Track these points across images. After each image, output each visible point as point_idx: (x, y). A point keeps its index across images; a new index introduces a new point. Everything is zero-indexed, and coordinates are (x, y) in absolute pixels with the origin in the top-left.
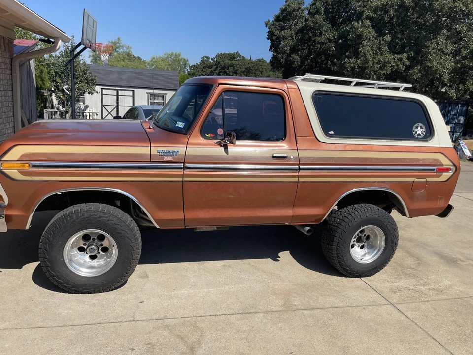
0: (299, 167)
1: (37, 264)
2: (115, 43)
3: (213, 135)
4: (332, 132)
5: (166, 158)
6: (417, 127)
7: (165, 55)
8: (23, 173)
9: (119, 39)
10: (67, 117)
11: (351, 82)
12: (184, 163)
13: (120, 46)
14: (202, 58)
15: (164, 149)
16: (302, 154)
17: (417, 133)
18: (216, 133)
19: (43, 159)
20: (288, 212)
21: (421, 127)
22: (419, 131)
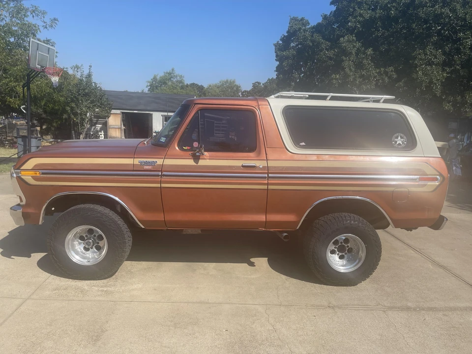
0: (268, 175)
1: (43, 254)
2: (170, 74)
3: (189, 148)
4: (303, 144)
5: (146, 167)
6: (397, 138)
7: (220, 82)
8: (35, 178)
9: (173, 70)
10: (81, 138)
11: (327, 97)
12: (161, 171)
13: (174, 76)
14: (253, 84)
15: (145, 160)
16: (271, 164)
17: (397, 143)
18: (192, 146)
19: (50, 168)
20: (262, 218)
21: (402, 138)
22: (399, 141)
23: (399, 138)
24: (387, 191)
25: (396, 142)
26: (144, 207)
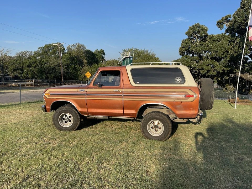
3: (97, 85)
4: (138, 82)
8: (49, 96)
12: (86, 93)
15: (81, 89)
16: (125, 90)
19: (53, 92)
20: (122, 112)
21: (179, 79)
22: (178, 80)
23: (178, 79)
25: (177, 81)
26: (81, 106)
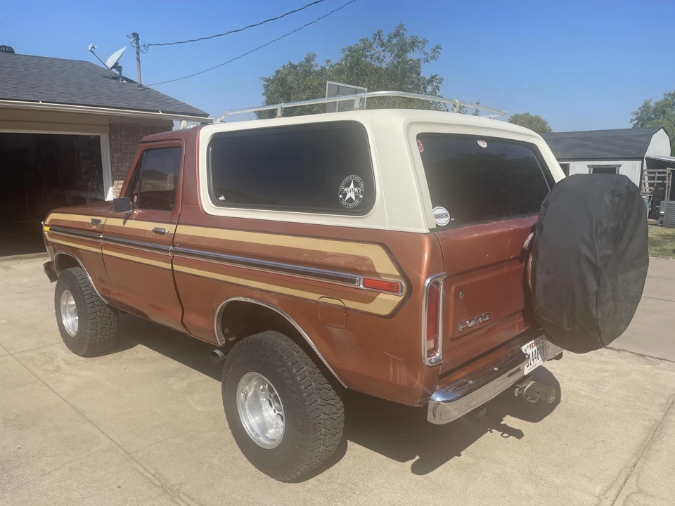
16: (179, 230)
17: (347, 197)
21: (356, 185)
22: (351, 192)
23: (352, 186)
24: (307, 299)
25: (345, 195)
